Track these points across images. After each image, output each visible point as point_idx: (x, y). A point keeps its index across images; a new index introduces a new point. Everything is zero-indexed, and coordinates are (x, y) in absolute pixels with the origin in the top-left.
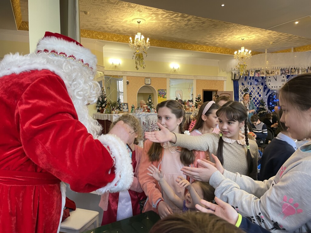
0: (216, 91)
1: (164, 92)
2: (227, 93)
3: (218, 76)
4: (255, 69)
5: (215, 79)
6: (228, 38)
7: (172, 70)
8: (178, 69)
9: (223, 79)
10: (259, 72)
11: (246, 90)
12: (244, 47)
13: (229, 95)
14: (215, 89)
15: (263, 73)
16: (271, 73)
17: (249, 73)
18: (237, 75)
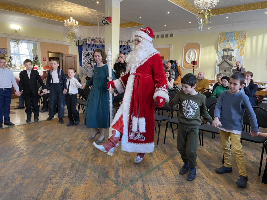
0: (62, 54)
1: (4, 51)
2: (72, 56)
3: (63, 41)
4: (91, 38)
5: (60, 43)
6: (58, 7)
7: (12, 30)
8: (19, 30)
9: (68, 44)
10: (94, 41)
11: (88, 55)
12: (72, 18)
13: (73, 58)
14: (60, 52)
15: (97, 42)
16: (103, 42)
17: (87, 40)
18: (80, 41)
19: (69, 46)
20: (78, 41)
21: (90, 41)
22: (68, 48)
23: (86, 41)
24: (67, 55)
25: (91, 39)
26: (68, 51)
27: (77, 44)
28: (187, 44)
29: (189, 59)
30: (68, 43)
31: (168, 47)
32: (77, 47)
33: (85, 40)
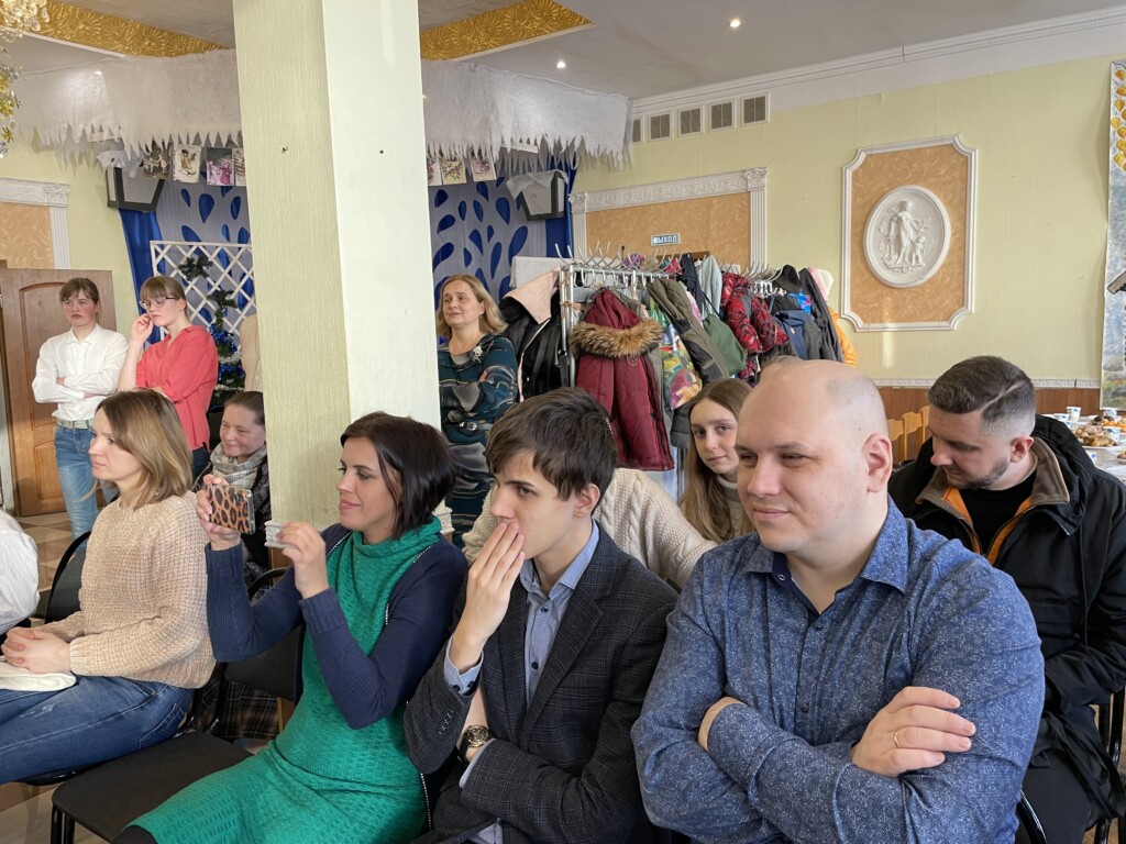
4: (198, 141)
11: (196, 267)
17: (169, 159)
18: (132, 174)
19: (52, 210)
20: (118, 171)
21: (195, 166)
22: (45, 226)
23: (164, 165)
24: (38, 272)
25: (197, 150)
26: (45, 249)
27: (113, 198)
28: (869, 156)
29: (895, 257)
30: (39, 188)
31: (734, 186)
32: (116, 217)
33: (154, 155)
